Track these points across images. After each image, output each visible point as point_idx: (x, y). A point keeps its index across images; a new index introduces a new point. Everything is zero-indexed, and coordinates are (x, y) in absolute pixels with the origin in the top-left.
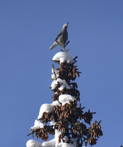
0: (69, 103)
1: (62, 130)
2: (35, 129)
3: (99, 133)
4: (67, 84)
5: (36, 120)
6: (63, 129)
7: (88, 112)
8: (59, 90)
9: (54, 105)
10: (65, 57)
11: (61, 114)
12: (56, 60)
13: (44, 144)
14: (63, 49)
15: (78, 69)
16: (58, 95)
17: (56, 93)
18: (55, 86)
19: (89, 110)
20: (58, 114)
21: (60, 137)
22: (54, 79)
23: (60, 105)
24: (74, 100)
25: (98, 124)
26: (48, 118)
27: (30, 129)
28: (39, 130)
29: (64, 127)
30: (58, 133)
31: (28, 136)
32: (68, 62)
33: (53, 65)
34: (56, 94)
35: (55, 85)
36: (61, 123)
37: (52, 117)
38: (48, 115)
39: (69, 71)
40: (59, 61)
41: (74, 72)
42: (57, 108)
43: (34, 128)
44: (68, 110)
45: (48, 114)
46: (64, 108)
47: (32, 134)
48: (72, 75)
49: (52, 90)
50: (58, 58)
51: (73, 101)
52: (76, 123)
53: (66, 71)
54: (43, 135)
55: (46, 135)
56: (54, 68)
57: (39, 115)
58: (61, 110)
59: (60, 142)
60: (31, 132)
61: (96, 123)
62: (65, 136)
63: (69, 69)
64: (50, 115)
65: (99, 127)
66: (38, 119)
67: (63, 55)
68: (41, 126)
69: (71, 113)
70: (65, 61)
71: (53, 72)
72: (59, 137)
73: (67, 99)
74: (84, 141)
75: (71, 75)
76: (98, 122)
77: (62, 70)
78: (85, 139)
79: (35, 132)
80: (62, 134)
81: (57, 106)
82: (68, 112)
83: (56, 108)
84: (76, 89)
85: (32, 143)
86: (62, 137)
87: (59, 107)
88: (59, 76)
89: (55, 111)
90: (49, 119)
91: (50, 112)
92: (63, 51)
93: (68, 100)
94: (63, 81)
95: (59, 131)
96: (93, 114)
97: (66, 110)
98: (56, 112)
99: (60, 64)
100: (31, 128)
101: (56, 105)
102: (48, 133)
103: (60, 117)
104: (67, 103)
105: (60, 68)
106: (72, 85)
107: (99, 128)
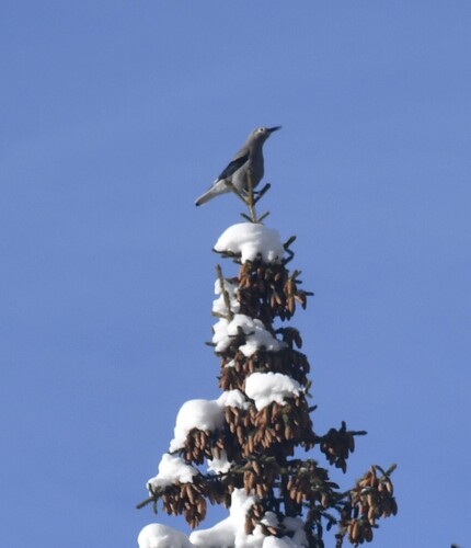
0: (283, 403)
1: (256, 492)
2: (163, 485)
3: (386, 504)
4: (268, 334)
5: (165, 457)
6: (262, 488)
7: (338, 430)
8: (242, 354)
9: (227, 404)
10: (257, 242)
11: (250, 437)
12: (229, 250)
13: (194, 537)
14: (249, 211)
15: (300, 282)
16: (238, 370)
17: (232, 364)
18: (227, 339)
19: (344, 424)
20: (239, 434)
21: (251, 515)
22: (222, 316)
23: (246, 406)
24: (301, 393)
25: (385, 474)
26: (205, 447)
27: (147, 486)
28: (177, 490)
29: (265, 482)
30: (243, 502)
31: (139, 507)
32: (270, 257)
33: (219, 268)
34: (230, 368)
35: (230, 336)
36: (256, 470)
37: (222, 447)
38: (206, 437)
39: (272, 287)
40: (239, 255)
41: (289, 292)
42: (236, 414)
43: (159, 481)
44: (277, 426)
45: (207, 434)
46: (264, 416)
47: (152, 503)
48: (284, 303)
49: (218, 353)
50: (236, 245)
51: (298, 394)
52: (302, 469)
53: (262, 287)
54: (188, 507)
55: (202, 507)
56: (220, 276)
57: (173, 437)
58: (249, 422)
59: (251, 533)
60: (150, 495)
61: (374, 471)
62: (267, 513)
63: (271, 280)
64: (212, 437)
65: (388, 485)
66: (171, 450)
67: (252, 235)
68: (185, 474)
69: (287, 436)
70: (259, 254)
71: (218, 289)
72: (247, 516)
73: (275, 389)
74: (329, 528)
75: (279, 301)
76: (385, 471)
77: (248, 284)
78: (332, 521)
79: (164, 497)
80: (257, 504)
81: (237, 408)
82: (278, 433)
83: (232, 415)
84: (295, 347)
85: (157, 536)
86: (256, 514)
87: (243, 413)
88: (241, 304)
89: (229, 425)
90: (207, 452)
91: (213, 429)
92: (250, 220)
93: (278, 393)
94: (255, 324)
95: (249, 493)
96: (355, 437)
97: (270, 425)
98: (232, 427)
99: (240, 263)
100: (151, 481)
101: (233, 405)
102: (207, 499)
103: (249, 447)
104: (274, 402)
105: (242, 277)
106: (280, 336)
107: (389, 489)
